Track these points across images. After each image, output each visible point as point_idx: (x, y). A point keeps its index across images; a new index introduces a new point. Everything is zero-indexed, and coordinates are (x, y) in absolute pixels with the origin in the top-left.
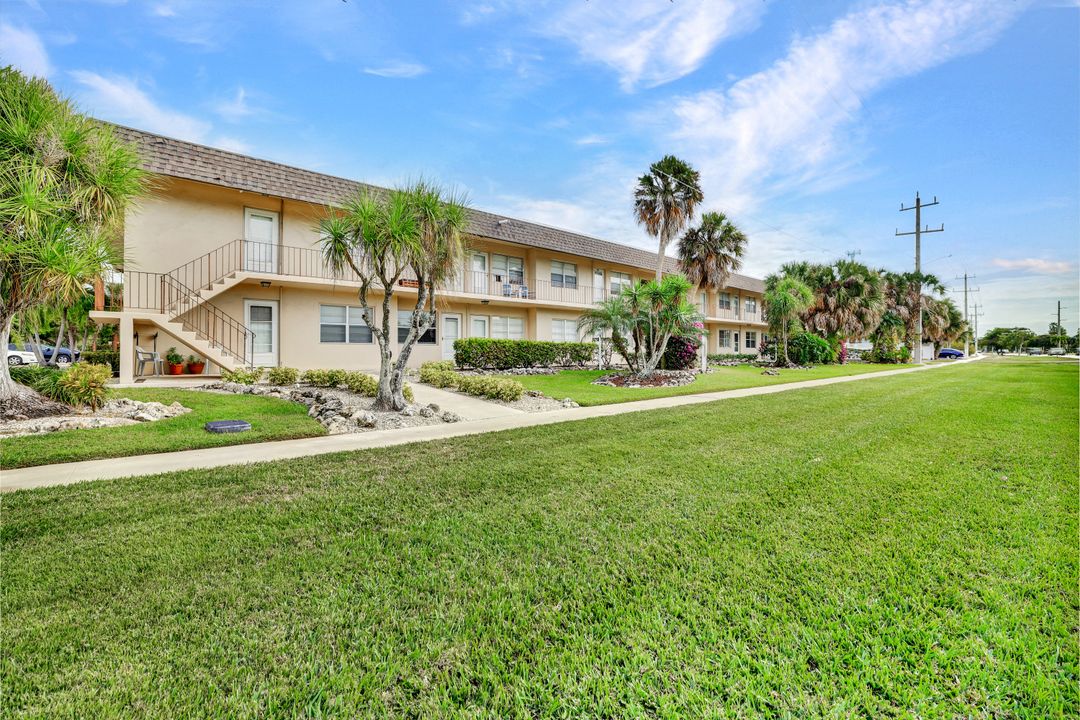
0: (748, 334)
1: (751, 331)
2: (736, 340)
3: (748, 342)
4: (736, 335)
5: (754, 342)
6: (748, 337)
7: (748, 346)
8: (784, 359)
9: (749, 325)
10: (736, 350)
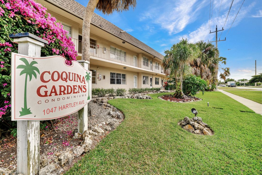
0: (156, 78)
1: (157, 77)
2: (151, 81)
3: (156, 82)
4: (151, 79)
5: (158, 82)
6: (156, 80)
7: (156, 84)
8: (181, 92)
9: (157, 74)
10: (151, 85)
